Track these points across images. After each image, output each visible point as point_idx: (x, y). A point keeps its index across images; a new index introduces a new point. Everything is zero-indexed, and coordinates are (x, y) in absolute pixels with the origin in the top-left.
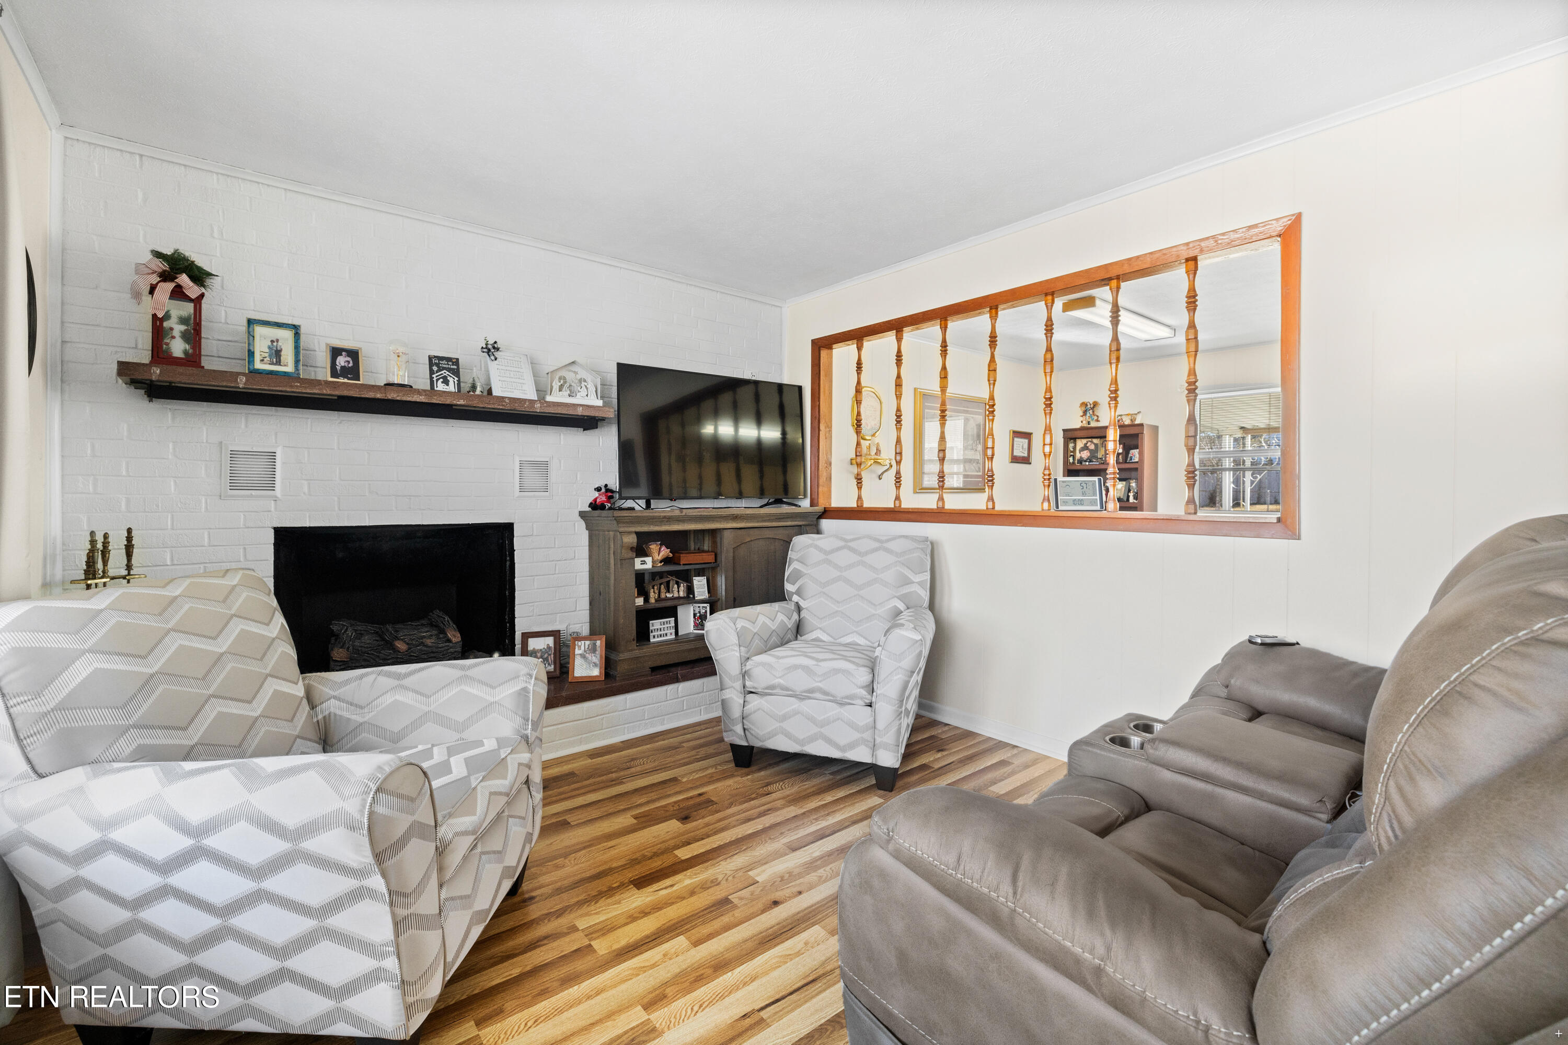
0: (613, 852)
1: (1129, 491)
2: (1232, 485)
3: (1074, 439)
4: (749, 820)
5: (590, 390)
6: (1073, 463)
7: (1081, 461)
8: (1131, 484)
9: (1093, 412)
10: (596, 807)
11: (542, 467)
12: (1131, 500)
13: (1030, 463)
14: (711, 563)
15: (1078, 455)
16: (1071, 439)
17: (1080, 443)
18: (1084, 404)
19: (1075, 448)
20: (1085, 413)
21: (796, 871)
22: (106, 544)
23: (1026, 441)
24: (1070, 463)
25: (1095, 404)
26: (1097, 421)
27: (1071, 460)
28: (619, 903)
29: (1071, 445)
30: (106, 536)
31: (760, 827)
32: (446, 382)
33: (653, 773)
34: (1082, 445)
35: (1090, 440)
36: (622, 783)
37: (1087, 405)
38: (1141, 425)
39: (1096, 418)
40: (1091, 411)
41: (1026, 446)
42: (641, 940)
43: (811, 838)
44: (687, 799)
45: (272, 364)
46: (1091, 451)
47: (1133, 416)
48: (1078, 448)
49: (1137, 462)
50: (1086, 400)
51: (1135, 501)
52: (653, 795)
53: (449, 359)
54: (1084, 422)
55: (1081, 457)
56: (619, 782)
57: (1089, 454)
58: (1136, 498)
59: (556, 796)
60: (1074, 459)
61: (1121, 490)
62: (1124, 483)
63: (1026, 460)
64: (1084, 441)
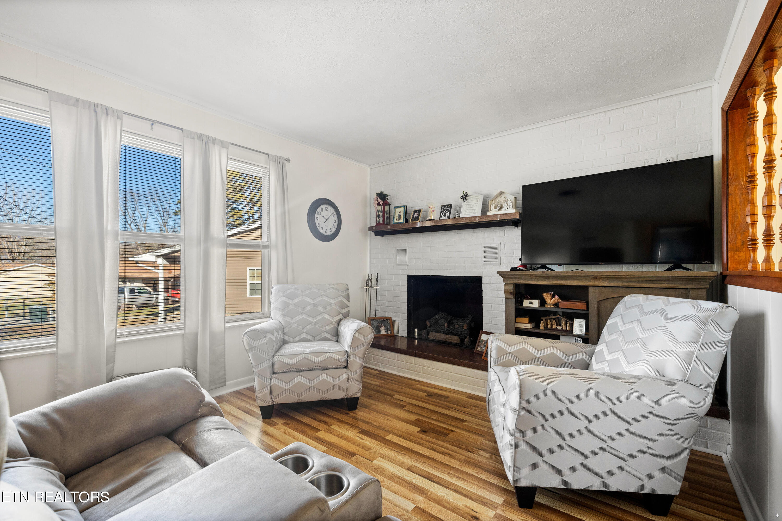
0: (388, 422)
4: (434, 450)
5: (509, 205)
10: (420, 409)
11: (494, 248)
14: (584, 310)
21: (387, 473)
22: (371, 277)
28: (347, 430)
30: (371, 275)
31: (428, 454)
32: (445, 216)
33: (468, 415)
36: (449, 410)
42: (324, 440)
43: (425, 474)
44: (445, 428)
45: (399, 220)
52: (441, 419)
53: (447, 205)
56: (448, 408)
59: (426, 400)
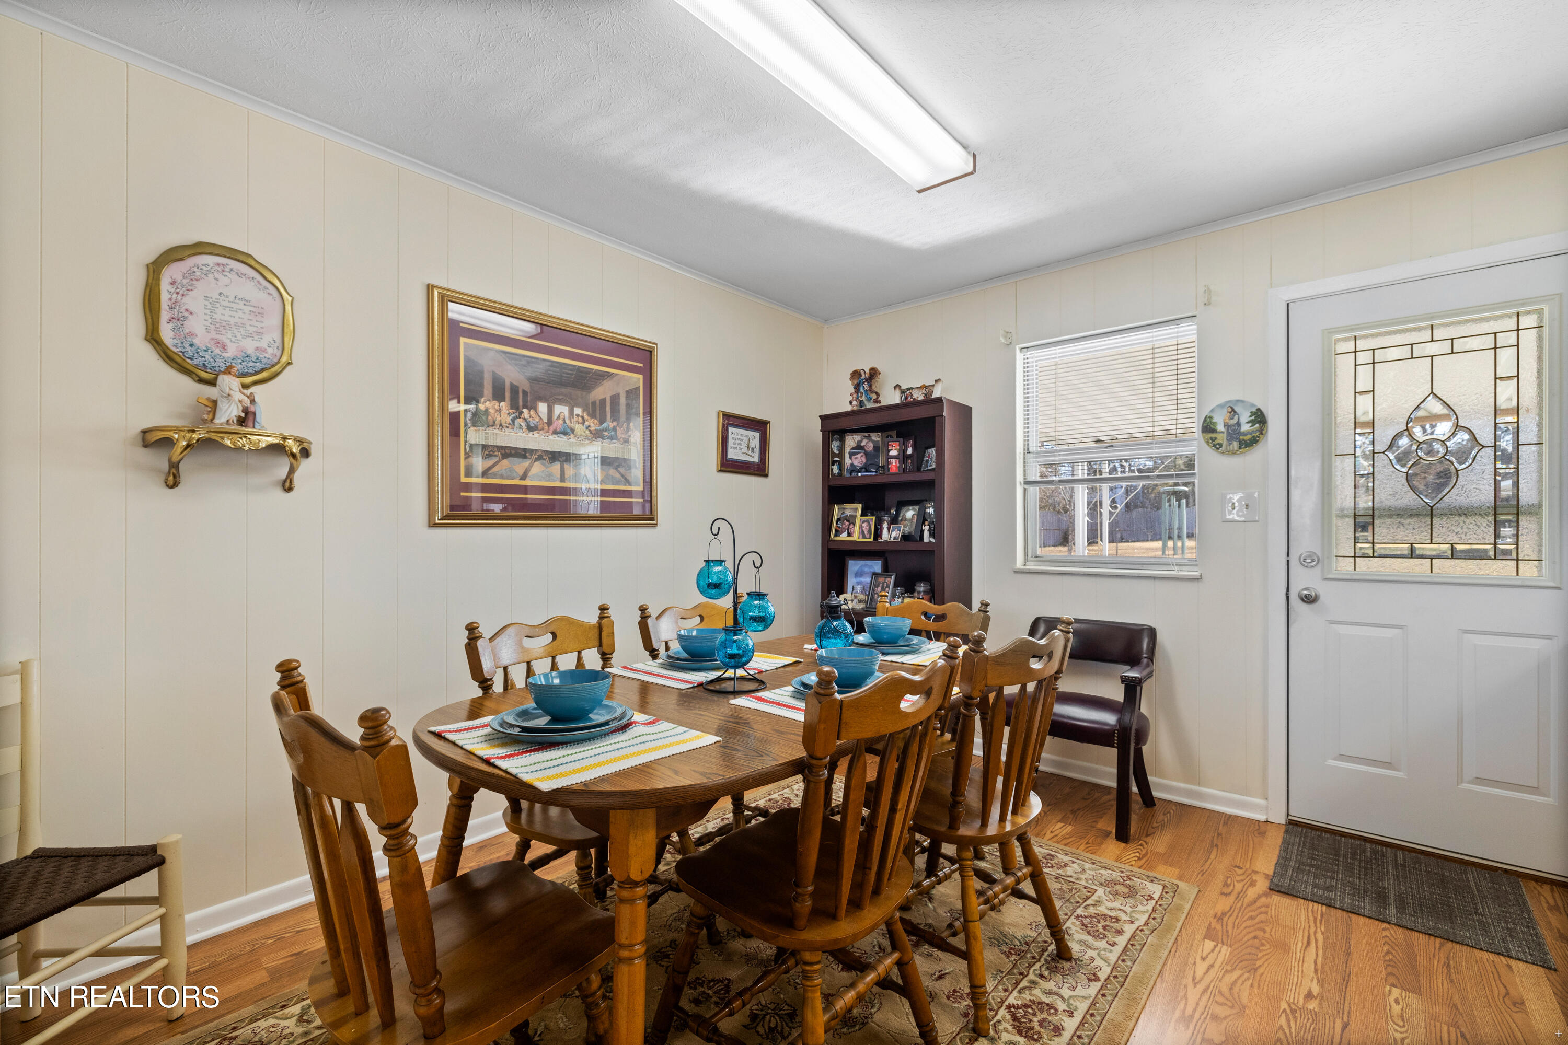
1: (924, 520)
2: (1087, 518)
3: (841, 434)
6: (840, 474)
7: (853, 469)
8: (928, 510)
9: (870, 386)
12: (926, 538)
13: (766, 476)
15: (848, 461)
16: (835, 432)
17: (851, 441)
18: (856, 374)
19: (841, 448)
20: (857, 387)
23: (757, 435)
24: (833, 475)
25: (874, 373)
26: (877, 401)
27: (835, 469)
29: (835, 445)
34: (853, 444)
35: (866, 434)
37: (860, 375)
38: (940, 400)
39: (874, 396)
40: (866, 386)
41: (756, 443)
46: (867, 454)
47: (928, 389)
48: (847, 450)
49: (934, 469)
50: (859, 367)
51: (933, 540)
54: (855, 403)
55: (852, 465)
57: (864, 460)
58: (932, 534)
60: (840, 468)
61: (911, 520)
62: (917, 508)
63: (759, 469)
64: (857, 437)
